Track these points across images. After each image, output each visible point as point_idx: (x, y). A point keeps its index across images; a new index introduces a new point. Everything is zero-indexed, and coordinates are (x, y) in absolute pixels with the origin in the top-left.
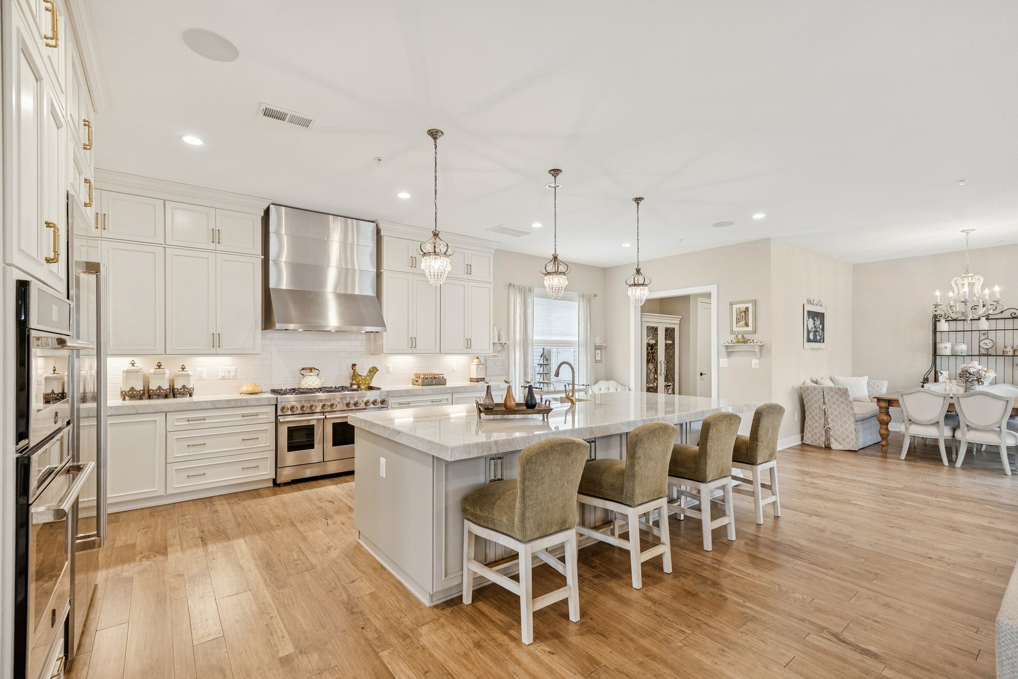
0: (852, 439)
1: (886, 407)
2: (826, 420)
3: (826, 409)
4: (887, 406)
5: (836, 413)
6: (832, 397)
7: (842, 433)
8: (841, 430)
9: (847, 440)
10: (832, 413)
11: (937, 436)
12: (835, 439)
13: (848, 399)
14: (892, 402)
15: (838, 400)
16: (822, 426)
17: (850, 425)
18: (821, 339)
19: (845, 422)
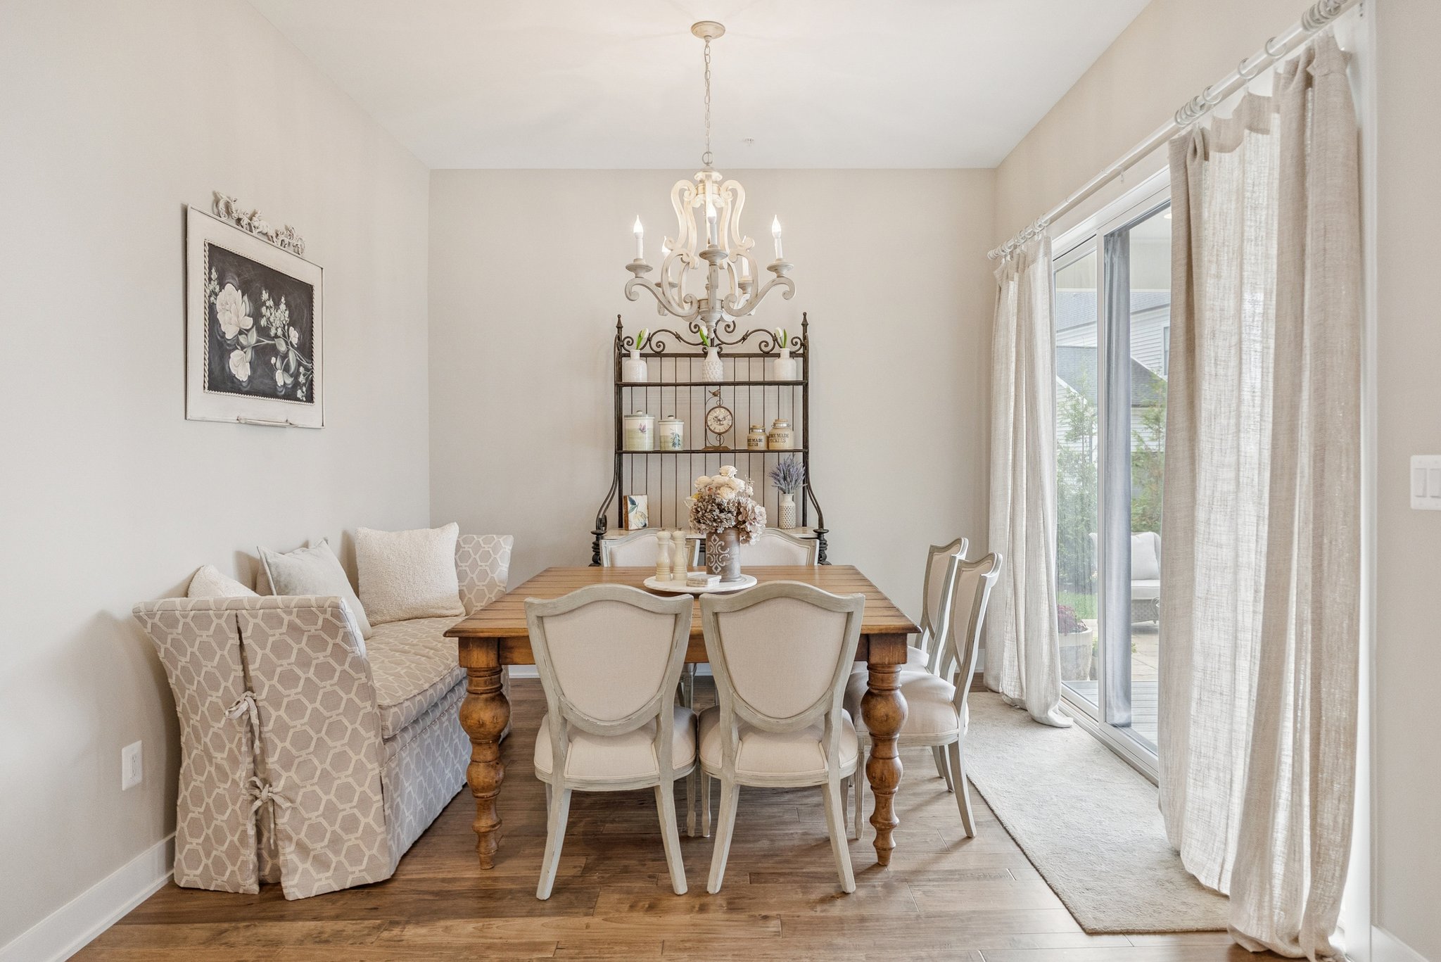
0: (369, 831)
1: (488, 669)
2: (258, 763)
3: (254, 713)
4: (493, 664)
5: (300, 724)
6: (281, 650)
7: (331, 811)
8: (325, 798)
9: (351, 839)
10: (282, 729)
11: (652, 778)
12: (302, 849)
13: (345, 653)
14: (510, 643)
15: (304, 663)
16: (245, 795)
17: (360, 769)
18: (296, 385)
19: (340, 760)
